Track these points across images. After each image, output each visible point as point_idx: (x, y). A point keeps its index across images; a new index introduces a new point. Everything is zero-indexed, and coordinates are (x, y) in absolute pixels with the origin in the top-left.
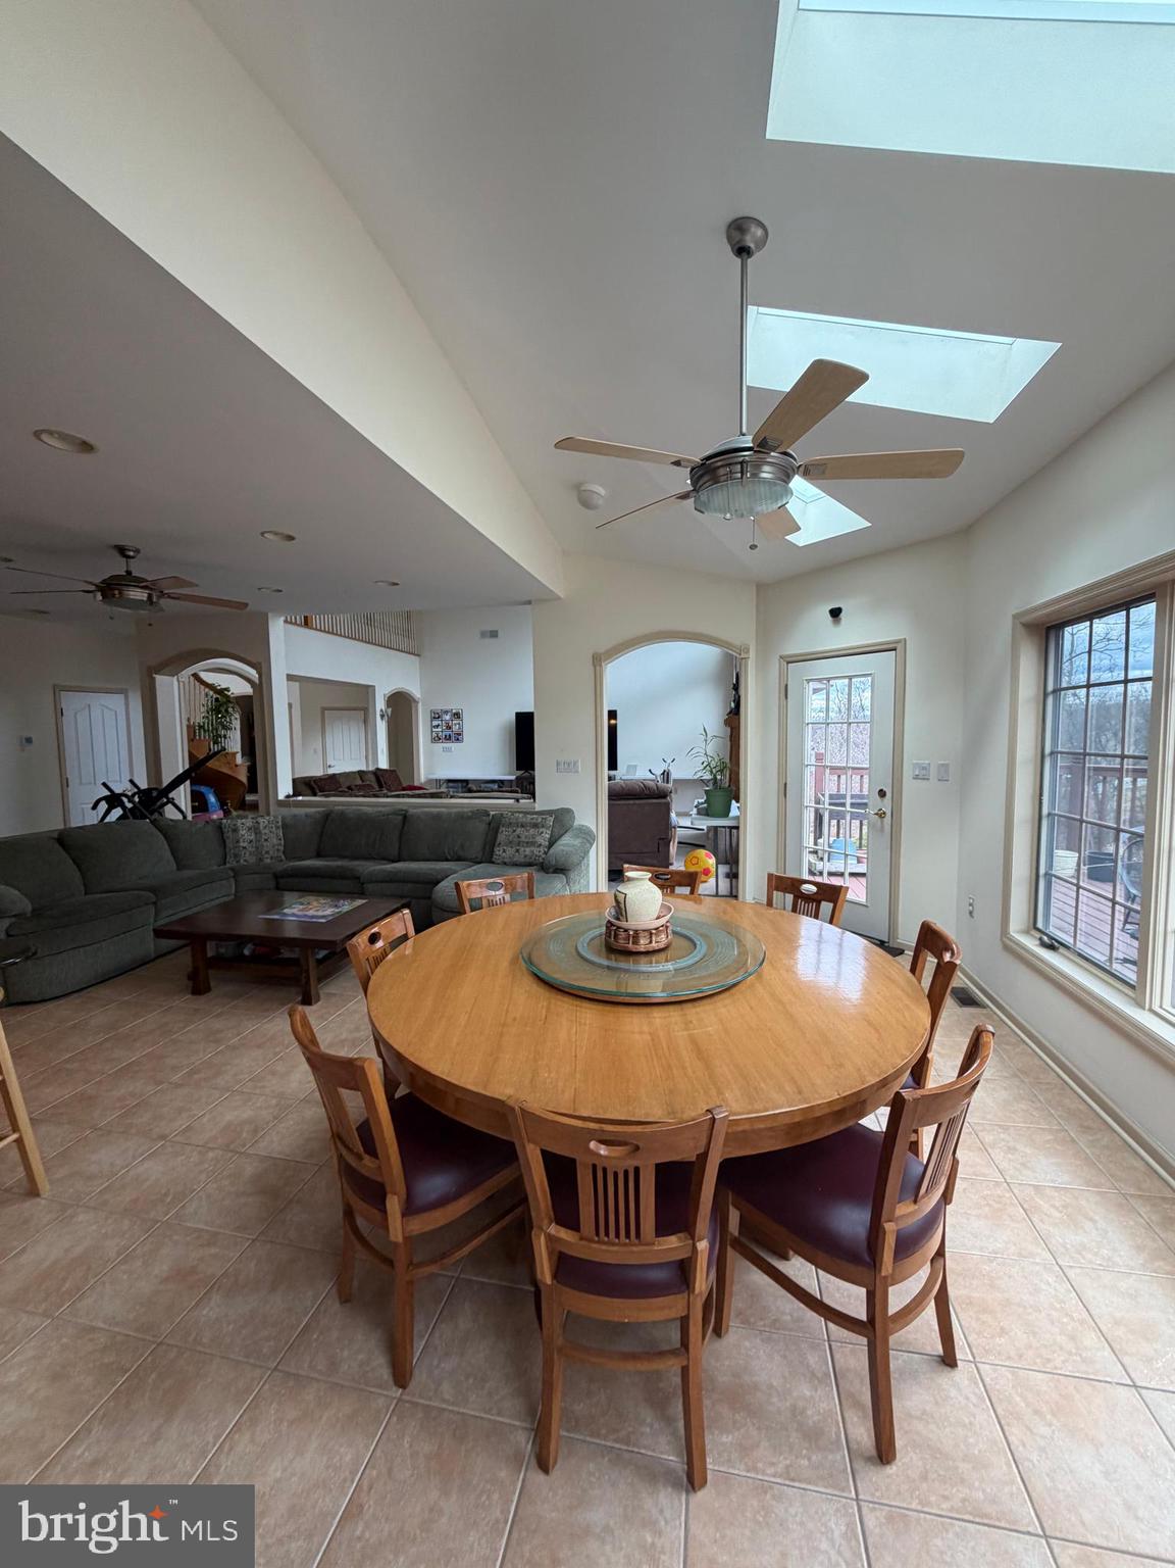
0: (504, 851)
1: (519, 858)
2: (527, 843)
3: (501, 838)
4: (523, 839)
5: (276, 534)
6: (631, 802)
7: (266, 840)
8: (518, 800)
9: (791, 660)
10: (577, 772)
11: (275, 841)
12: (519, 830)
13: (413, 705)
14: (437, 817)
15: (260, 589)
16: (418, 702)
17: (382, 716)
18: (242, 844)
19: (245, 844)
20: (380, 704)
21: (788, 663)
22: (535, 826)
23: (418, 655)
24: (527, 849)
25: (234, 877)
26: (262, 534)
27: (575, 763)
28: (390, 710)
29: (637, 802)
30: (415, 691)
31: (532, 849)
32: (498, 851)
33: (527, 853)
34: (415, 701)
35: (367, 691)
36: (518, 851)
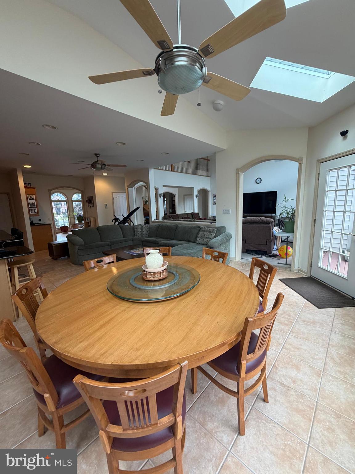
0: (199, 240)
1: (203, 242)
2: (206, 237)
3: (199, 235)
4: (205, 236)
5: (120, 143)
6: (254, 225)
7: (144, 231)
8: (211, 223)
9: (322, 161)
10: (230, 214)
11: (146, 232)
12: (205, 233)
13: (208, 193)
14: (185, 227)
15: (137, 161)
16: (209, 192)
17: (196, 197)
18: (138, 232)
19: (139, 232)
20: (196, 193)
21: (321, 163)
22: (210, 232)
23: (210, 177)
24: (206, 240)
25: (132, 241)
26: (116, 143)
27: (229, 210)
28: (198, 195)
29: (256, 225)
30: (209, 188)
31: (208, 239)
32: (198, 239)
33: (206, 241)
34: (208, 191)
35: (192, 189)
36: (203, 240)
